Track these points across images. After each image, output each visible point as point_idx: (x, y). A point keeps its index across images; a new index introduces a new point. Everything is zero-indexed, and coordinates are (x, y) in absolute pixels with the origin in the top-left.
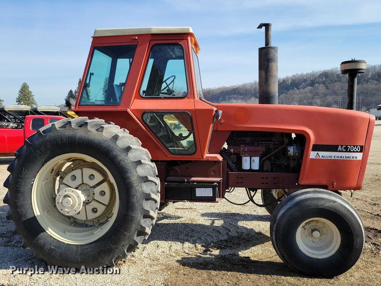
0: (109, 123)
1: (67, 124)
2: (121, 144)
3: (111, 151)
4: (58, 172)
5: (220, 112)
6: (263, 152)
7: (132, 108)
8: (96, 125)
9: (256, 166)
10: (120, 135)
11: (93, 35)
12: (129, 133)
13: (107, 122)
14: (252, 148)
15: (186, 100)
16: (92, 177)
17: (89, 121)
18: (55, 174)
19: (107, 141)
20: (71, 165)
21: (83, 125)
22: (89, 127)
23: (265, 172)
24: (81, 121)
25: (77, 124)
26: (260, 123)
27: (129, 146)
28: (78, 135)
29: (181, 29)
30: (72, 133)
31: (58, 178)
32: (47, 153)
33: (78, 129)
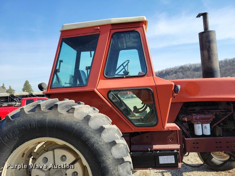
0: (79, 103)
1: (36, 107)
2: (93, 124)
3: (83, 133)
4: (31, 153)
5: (179, 87)
6: (213, 119)
7: (98, 88)
8: (66, 106)
9: (208, 132)
10: (92, 115)
11: (61, 29)
12: (99, 112)
13: (78, 102)
14: (203, 116)
15: (146, 78)
16: (63, 158)
17: (59, 103)
18: (27, 156)
19: (78, 122)
20: (43, 145)
21: (53, 107)
22: (59, 109)
23: (218, 136)
24: (51, 104)
25: (47, 106)
26: (210, 94)
27: (102, 126)
28: (47, 118)
29: (137, 18)
30: (41, 117)
31: (31, 160)
32: (15, 140)
33: (47, 112)
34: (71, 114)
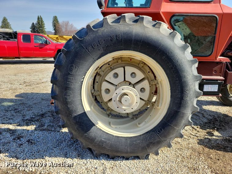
3: (169, 49)
15: (212, 4)
21: (139, 20)
22: (144, 23)
28: (134, 31)
30: (127, 29)
32: (99, 50)
33: (133, 25)
34: (157, 29)
